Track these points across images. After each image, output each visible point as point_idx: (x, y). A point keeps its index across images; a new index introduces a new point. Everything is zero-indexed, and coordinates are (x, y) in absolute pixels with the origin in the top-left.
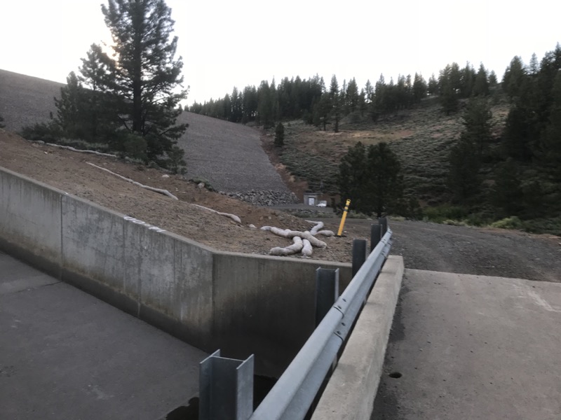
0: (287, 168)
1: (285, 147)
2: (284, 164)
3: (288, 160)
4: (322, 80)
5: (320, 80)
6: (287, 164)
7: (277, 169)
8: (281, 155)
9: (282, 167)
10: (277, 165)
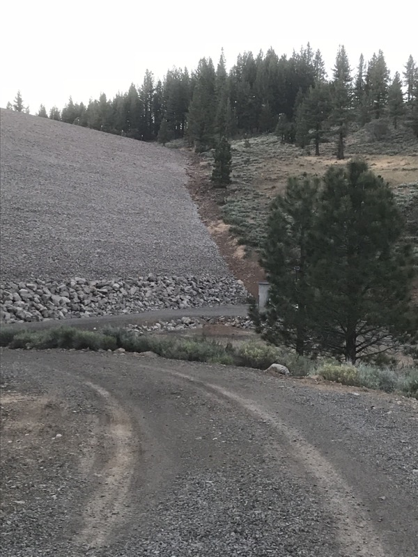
0: (231, 230)
1: (234, 187)
2: (226, 222)
3: (235, 215)
4: (318, 57)
5: (313, 58)
6: (233, 222)
7: (211, 231)
8: (223, 203)
9: (223, 227)
10: (213, 223)
